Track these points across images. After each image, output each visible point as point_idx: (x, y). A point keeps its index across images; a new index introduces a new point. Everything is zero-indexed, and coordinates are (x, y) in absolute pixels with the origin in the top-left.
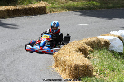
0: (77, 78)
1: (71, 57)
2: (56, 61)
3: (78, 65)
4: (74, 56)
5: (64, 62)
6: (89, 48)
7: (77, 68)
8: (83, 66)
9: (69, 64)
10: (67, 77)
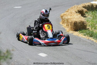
1: (72, 16)
2: (63, 19)
6: (85, 10)
8: (80, 22)
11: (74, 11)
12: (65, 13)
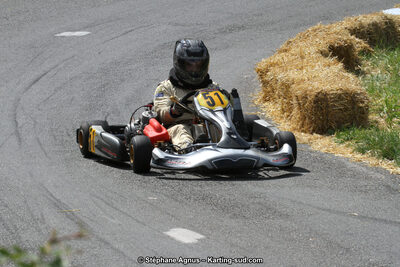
0: (324, 130)
1: (304, 71)
2: (265, 83)
3: (326, 94)
4: (313, 67)
5: (286, 86)
6: (359, 44)
7: (321, 102)
8: (339, 97)
9: (299, 93)
10: (294, 129)
11: (313, 49)
12: (277, 58)
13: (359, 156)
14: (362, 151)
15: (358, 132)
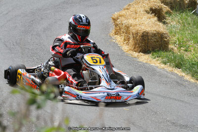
0: (146, 51)
1: (137, 20)
3: (148, 33)
4: (142, 18)
5: (128, 27)
7: (145, 36)
8: (155, 35)
9: (134, 31)
10: (130, 50)
13: (163, 66)
14: (165, 63)
15: (163, 54)
